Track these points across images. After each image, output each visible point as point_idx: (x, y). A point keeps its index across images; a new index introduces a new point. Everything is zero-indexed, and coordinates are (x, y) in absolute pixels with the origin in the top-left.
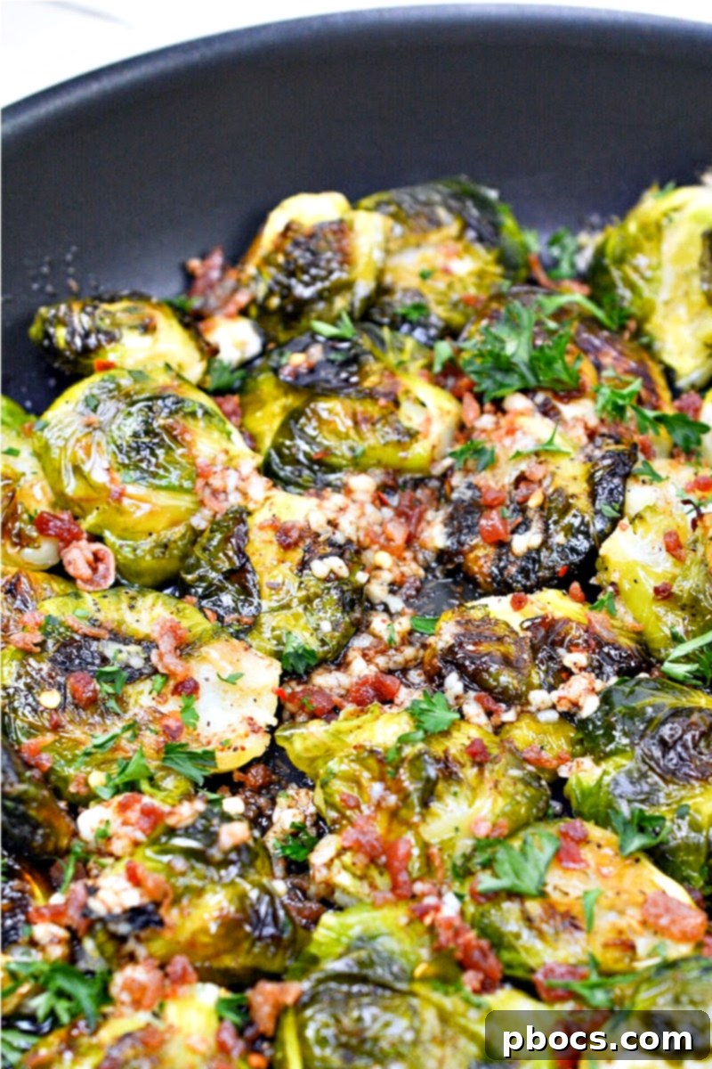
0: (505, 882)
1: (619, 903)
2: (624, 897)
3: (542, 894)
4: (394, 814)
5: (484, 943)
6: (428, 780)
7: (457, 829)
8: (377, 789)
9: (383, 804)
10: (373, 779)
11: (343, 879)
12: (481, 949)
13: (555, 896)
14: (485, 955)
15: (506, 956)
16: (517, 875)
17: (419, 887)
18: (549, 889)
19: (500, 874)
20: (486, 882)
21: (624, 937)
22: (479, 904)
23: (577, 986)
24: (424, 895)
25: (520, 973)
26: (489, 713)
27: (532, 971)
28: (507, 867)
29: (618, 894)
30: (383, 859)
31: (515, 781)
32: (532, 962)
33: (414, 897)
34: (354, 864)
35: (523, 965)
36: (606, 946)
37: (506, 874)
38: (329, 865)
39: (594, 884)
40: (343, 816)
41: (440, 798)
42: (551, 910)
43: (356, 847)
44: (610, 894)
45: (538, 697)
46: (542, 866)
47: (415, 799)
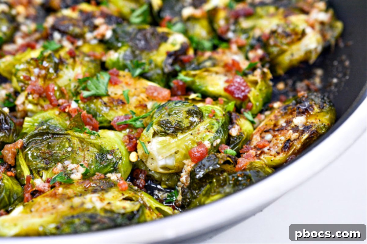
0: (92, 92)
1: (136, 93)
2: (138, 90)
3: (108, 95)
4: (45, 78)
5: (90, 115)
6: (55, 63)
7: (70, 80)
8: (36, 71)
9: (40, 75)
10: (35, 68)
11: (30, 107)
12: (89, 118)
13: (113, 95)
14: (91, 120)
15: (99, 119)
16: (97, 88)
17: (61, 101)
18: (109, 93)
19: (90, 89)
20: (85, 94)
21: (141, 103)
22: (84, 103)
23: (129, 122)
24: (63, 103)
25: (105, 124)
26: (73, 43)
27: (110, 122)
28: (92, 86)
29: (136, 89)
30: (44, 94)
31: (88, 62)
32: (109, 119)
33: (59, 105)
34: (33, 98)
35: (106, 121)
36: (136, 107)
37: (93, 89)
38: (24, 103)
39: (126, 88)
40: (25, 84)
41: (61, 70)
42: (112, 100)
43: (33, 92)
44: (133, 90)
45: (89, 36)
46: (105, 84)
47: (51, 70)
